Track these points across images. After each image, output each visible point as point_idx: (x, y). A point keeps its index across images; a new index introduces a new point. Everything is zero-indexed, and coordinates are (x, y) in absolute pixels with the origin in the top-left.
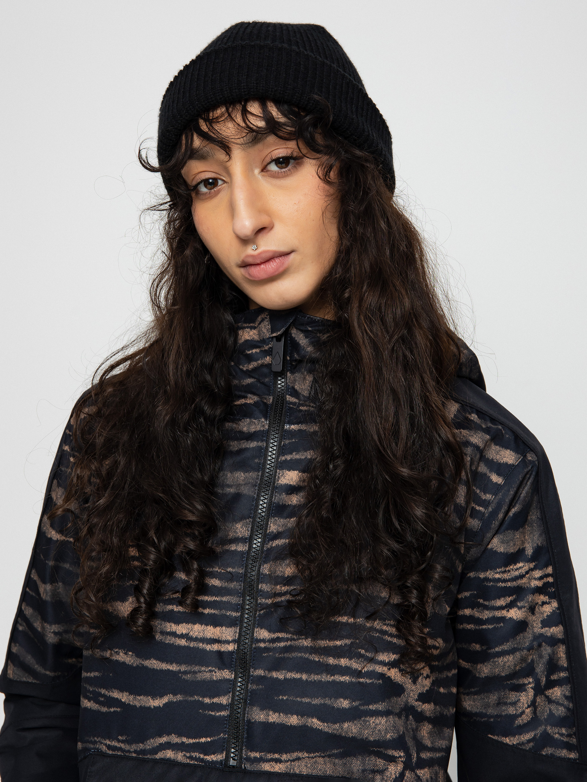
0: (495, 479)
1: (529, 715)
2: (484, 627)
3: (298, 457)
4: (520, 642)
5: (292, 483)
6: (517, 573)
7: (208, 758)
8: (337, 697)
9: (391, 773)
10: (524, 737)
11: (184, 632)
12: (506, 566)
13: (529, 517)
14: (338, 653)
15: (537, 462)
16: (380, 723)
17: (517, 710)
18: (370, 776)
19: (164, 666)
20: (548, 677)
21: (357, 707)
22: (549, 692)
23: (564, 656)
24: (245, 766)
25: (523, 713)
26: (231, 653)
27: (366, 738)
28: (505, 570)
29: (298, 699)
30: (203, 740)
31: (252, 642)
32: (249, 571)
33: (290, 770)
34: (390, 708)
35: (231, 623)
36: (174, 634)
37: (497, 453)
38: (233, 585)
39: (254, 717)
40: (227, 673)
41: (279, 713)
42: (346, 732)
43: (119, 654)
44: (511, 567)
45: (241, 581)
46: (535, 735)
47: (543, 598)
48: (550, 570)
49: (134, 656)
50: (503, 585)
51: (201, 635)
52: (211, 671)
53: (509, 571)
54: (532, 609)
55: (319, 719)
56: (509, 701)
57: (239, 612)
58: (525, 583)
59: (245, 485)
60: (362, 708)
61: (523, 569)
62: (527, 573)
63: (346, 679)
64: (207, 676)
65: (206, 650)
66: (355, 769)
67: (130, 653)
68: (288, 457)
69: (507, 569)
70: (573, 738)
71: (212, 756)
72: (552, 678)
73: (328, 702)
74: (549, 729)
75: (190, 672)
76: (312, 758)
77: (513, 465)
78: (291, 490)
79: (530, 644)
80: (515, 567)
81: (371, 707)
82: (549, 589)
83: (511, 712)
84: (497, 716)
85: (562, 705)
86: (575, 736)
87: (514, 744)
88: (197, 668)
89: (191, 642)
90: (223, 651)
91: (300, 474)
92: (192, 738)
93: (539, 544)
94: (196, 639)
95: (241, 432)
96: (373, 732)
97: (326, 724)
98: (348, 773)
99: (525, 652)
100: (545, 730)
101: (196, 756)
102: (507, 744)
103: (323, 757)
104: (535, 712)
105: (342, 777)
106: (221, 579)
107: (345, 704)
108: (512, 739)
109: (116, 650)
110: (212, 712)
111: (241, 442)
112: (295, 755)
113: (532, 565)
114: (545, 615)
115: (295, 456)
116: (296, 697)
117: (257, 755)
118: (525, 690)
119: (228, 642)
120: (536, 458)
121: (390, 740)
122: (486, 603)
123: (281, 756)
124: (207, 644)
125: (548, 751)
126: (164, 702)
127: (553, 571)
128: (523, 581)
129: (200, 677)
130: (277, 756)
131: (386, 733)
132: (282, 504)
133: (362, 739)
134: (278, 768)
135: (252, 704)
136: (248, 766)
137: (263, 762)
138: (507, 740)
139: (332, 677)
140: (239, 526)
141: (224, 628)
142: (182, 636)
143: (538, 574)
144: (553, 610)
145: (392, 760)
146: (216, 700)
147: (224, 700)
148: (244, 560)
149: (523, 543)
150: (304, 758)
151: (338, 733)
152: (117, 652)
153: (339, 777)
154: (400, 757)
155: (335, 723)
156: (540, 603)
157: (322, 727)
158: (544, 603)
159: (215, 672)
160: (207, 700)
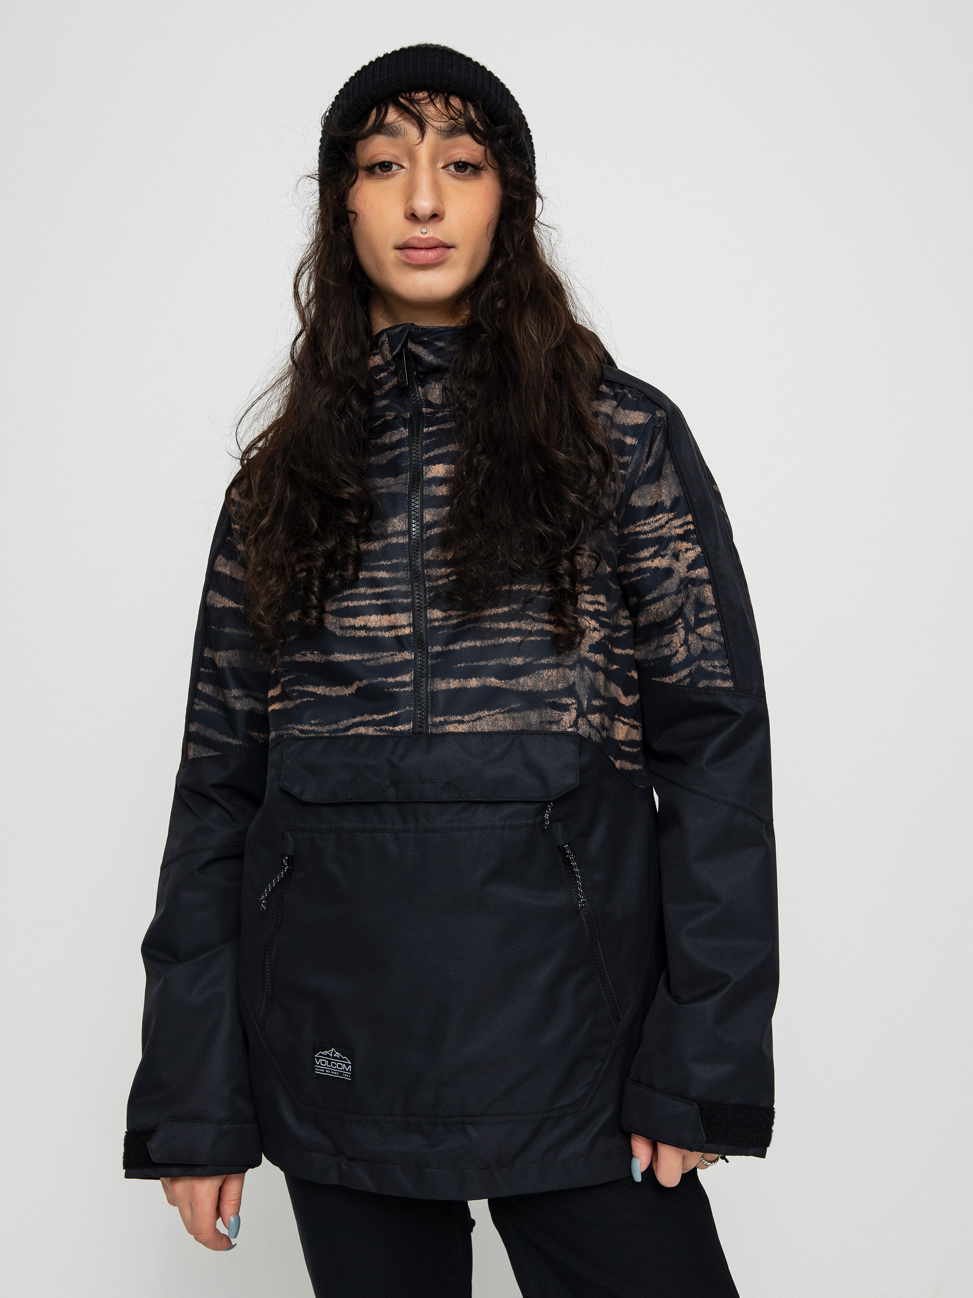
0: (629, 441)
1: (683, 653)
2: (634, 579)
3: (440, 451)
4: (667, 588)
5: (439, 475)
6: (657, 524)
7: (397, 728)
8: (511, 656)
9: (566, 722)
10: (680, 674)
11: (362, 624)
12: (646, 519)
13: (663, 472)
14: (507, 617)
15: (665, 418)
16: (552, 675)
17: (671, 650)
18: (547, 727)
19: (348, 658)
20: (696, 616)
21: (530, 663)
22: (700, 630)
23: (711, 595)
24: (431, 731)
25: (677, 652)
26: (407, 636)
27: (541, 690)
28: (645, 523)
29: (475, 664)
30: (391, 714)
31: (426, 623)
32: (413, 559)
33: (473, 729)
34: (560, 661)
35: (404, 609)
36: (353, 628)
37: (627, 416)
38: (400, 575)
39: (435, 686)
40: (407, 654)
41: (460, 680)
42: (523, 686)
43: (306, 656)
44: (651, 520)
45: (407, 570)
46: (690, 671)
47: (685, 545)
48: (689, 518)
49: (320, 654)
50: (645, 537)
51: (378, 624)
52: (392, 655)
53: (649, 523)
54: (676, 556)
55: (496, 677)
56: (664, 643)
57: (409, 598)
58: (665, 533)
59: (395, 485)
60: (535, 663)
61: (663, 519)
62: (667, 523)
63: (518, 639)
64: (389, 660)
65: (385, 637)
66: (533, 721)
67: (316, 652)
68: (432, 454)
69: (647, 522)
70: (727, 669)
71: (400, 727)
72: (701, 616)
73: (503, 661)
74: (703, 664)
75: (373, 659)
76: (493, 715)
77: (643, 424)
78: (441, 481)
79: (677, 588)
80: (655, 519)
81: (543, 661)
82: (691, 536)
83: (666, 653)
84: (656, 659)
85: (714, 640)
86: (729, 667)
87: (673, 682)
88: (379, 655)
89: (369, 632)
90: (401, 635)
91: (445, 466)
92: (381, 714)
93: (677, 495)
94: (374, 629)
95: (385, 444)
96: (546, 683)
97: (503, 681)
98: (527, 726)
99: (674, 596)
100: (699, 665)
101: (386, 729)
102: (667, 684)
103: (503, 713)
104: (689, 650)
105: (522, 730)
106: (387, 571)
107: (519, 661)
108: (671, 677)
109: (303, 652)
110: (396, 689)
111: (386, 453)
112: (476, 715)
113: (671, 515)
114: (690, 560)
115: (437, 452)
116: (473, 663)
117: (442, 719)
118: (676, 631)
119: (404, 627)
120: (665, 415)
121: (561, 690)
122: (632, 556)
123: (463, 718)
124: (385, 632)
125: (702, 684)
126: (355, 689)
127: (692, 518)
128: (664, 531)
129: (382, 662)
130: (459, 718)
131: (557, 683)
132: (434, 495)
133: (538, 691)
134: (462, 728)
135: (433, 677)
136: (434, 731)
137: (447, 725)
138: (667, 680)
139: (505, 640)
140: (396, 520)
141: (398, 614)
142: (361, 628)
143: (679, 522)
144: (697, 555)
145: (565, 708)
146: (398, 679)
147: (407, 678)
148: (406, 551)
149: (660, 496)
150: (485, 717)
151: (515, 689)
152: (304, 654)
153: (518, 730)
154: (573, 703)
155: (511, 679)
156: (684, 550)
157: (500, 684)
158: (687, 550)
159: (396, 656)
160: (390, 680)
